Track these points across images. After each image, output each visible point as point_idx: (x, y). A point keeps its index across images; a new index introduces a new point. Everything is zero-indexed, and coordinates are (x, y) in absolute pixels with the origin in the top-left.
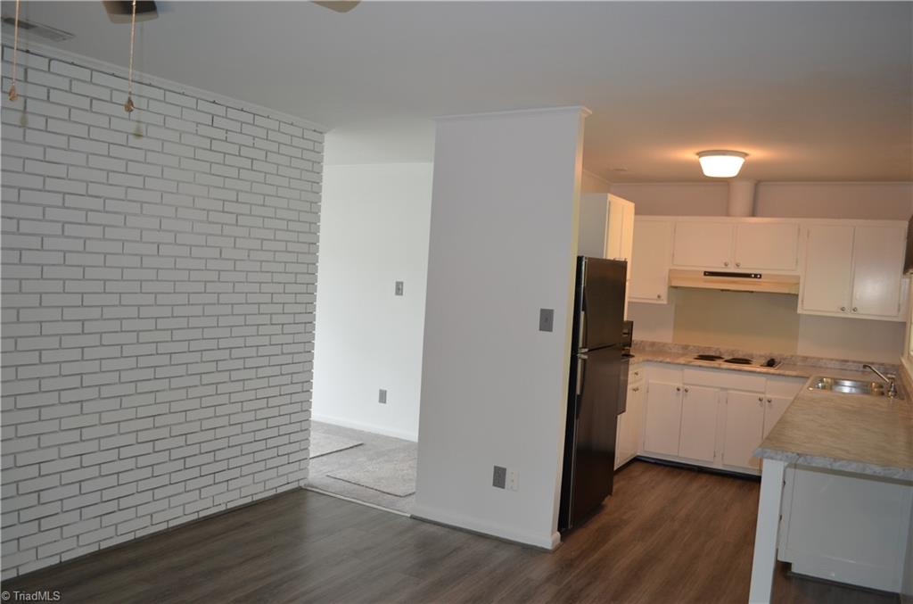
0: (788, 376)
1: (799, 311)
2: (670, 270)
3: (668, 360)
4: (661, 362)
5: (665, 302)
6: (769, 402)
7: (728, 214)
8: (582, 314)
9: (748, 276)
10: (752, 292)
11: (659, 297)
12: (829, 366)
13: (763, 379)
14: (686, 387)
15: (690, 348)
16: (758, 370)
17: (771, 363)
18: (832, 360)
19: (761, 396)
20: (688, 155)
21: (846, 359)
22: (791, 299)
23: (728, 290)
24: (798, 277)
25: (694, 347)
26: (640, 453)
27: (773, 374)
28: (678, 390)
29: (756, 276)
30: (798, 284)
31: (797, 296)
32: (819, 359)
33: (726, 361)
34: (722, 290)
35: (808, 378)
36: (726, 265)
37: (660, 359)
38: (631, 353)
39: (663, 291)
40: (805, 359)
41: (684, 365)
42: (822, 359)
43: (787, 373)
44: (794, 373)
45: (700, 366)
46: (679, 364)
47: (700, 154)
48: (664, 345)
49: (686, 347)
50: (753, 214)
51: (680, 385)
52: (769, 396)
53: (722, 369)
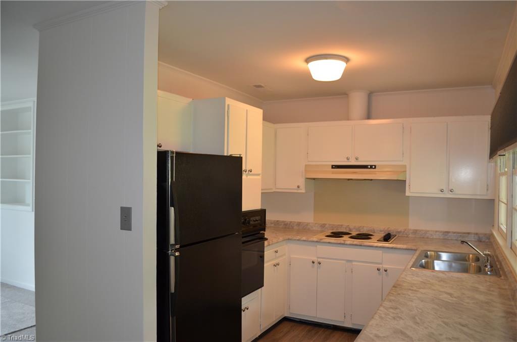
0: (399, 249)
1: (407, 194)
2: (306, 165)
3: (304, 238)
4: (298, 240)
5: (303, 191)
6: (386, 271)
7: (348, 119)
8: (172, 210)
9: (365, 167)
10: (371, 180)
11: (298, 187)
12: (435, 237)
13: (380, 252)
14: (320, 260)
15: (326, 226)
16: (376, 244)
17: (387, 238)
18: (436, 231)
19: (380, 266)
20: (296, 62)
21: (448, 230)
22: (400, 185)
23: (352, 179)
24: (405, 166)
25: (329, 225)
26: (286, 315)
27: (388, 248)
28: (313, 262)
29: (371, 167)
30: (405, 171)
31: (405, 181)
32: (427, 232)
33: (352, 237)
34: (349, 180)
35: (416, 250)
36: (348, 159)
37: (298, 237)
38: (265, 237)
39: (301, 182)
40: (415, 232)
41: (317, 242)
42: (428, 231)
43: (399, 246)
44: (405, 246)
45: (329, 243)
46: (313, 241)
47: (308, 60)
48: (308, 224)
49: (323, 226)
50: (369, 117)
51: (315, 259)
52: (386, 266)
53: (347, 244)
